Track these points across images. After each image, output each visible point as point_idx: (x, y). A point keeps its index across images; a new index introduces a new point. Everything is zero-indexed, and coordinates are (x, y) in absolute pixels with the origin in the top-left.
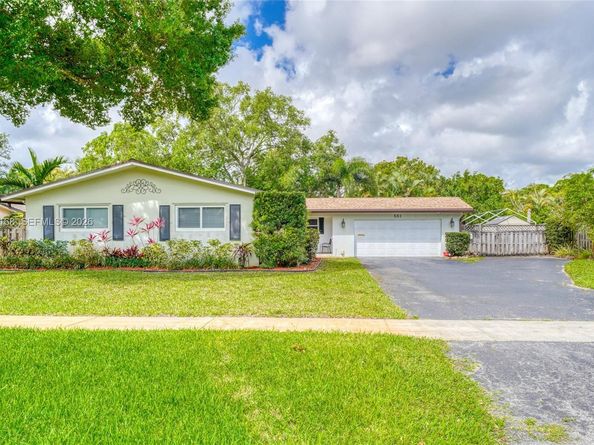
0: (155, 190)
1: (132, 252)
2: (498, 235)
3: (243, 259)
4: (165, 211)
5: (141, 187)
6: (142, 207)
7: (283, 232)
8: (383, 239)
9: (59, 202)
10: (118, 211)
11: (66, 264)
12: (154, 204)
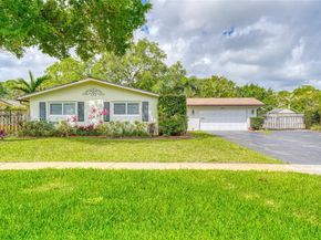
0: (101, 94)
1: (91, 127)
2: (278, 119)
3: (152, 132)
4: (107, 105)
5: (94, 92)
6: (94, 103)
7: (176, 117)
9: (48, 100)
10: (81, 105)
11: (56, 134)
12: (101, 102)
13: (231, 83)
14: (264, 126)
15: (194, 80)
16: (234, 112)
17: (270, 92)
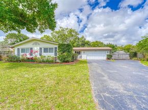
1: (32, 58)
2: (118, 55)
4: (41, 49)
6: (36, 48)
7: (65, 54)
8: (92, 56)
10: (31, 49)
13: (102, 43)
14: (112, 58)
15: (88, 42)
16: (101, 52)
17: (116, 46)
